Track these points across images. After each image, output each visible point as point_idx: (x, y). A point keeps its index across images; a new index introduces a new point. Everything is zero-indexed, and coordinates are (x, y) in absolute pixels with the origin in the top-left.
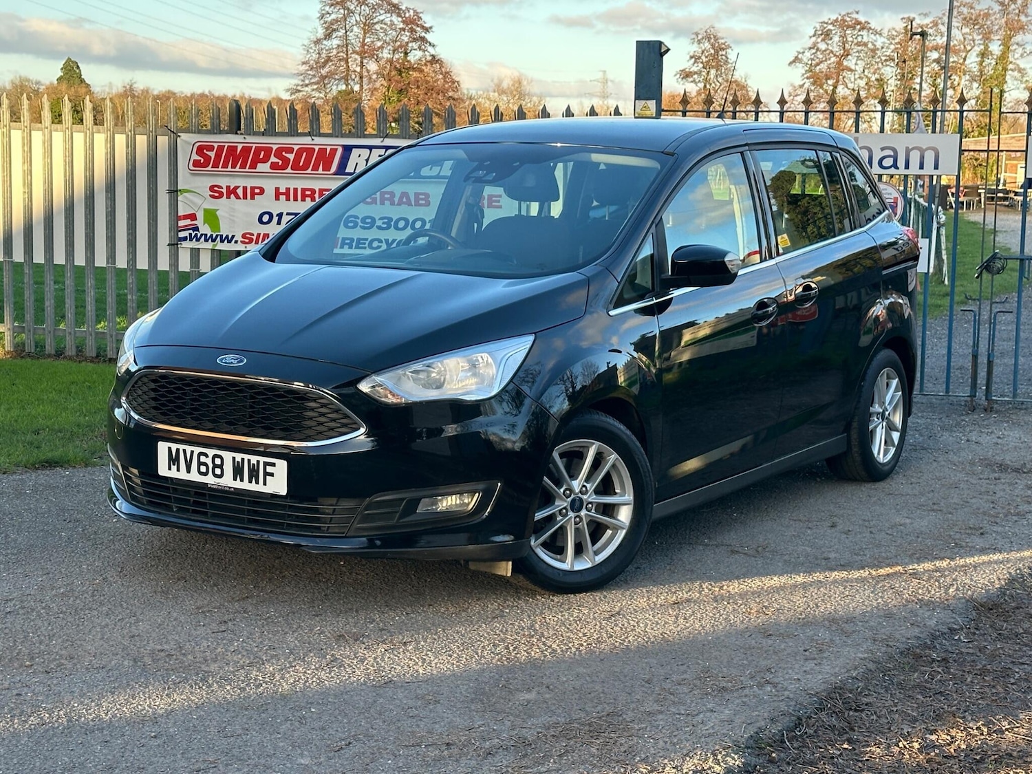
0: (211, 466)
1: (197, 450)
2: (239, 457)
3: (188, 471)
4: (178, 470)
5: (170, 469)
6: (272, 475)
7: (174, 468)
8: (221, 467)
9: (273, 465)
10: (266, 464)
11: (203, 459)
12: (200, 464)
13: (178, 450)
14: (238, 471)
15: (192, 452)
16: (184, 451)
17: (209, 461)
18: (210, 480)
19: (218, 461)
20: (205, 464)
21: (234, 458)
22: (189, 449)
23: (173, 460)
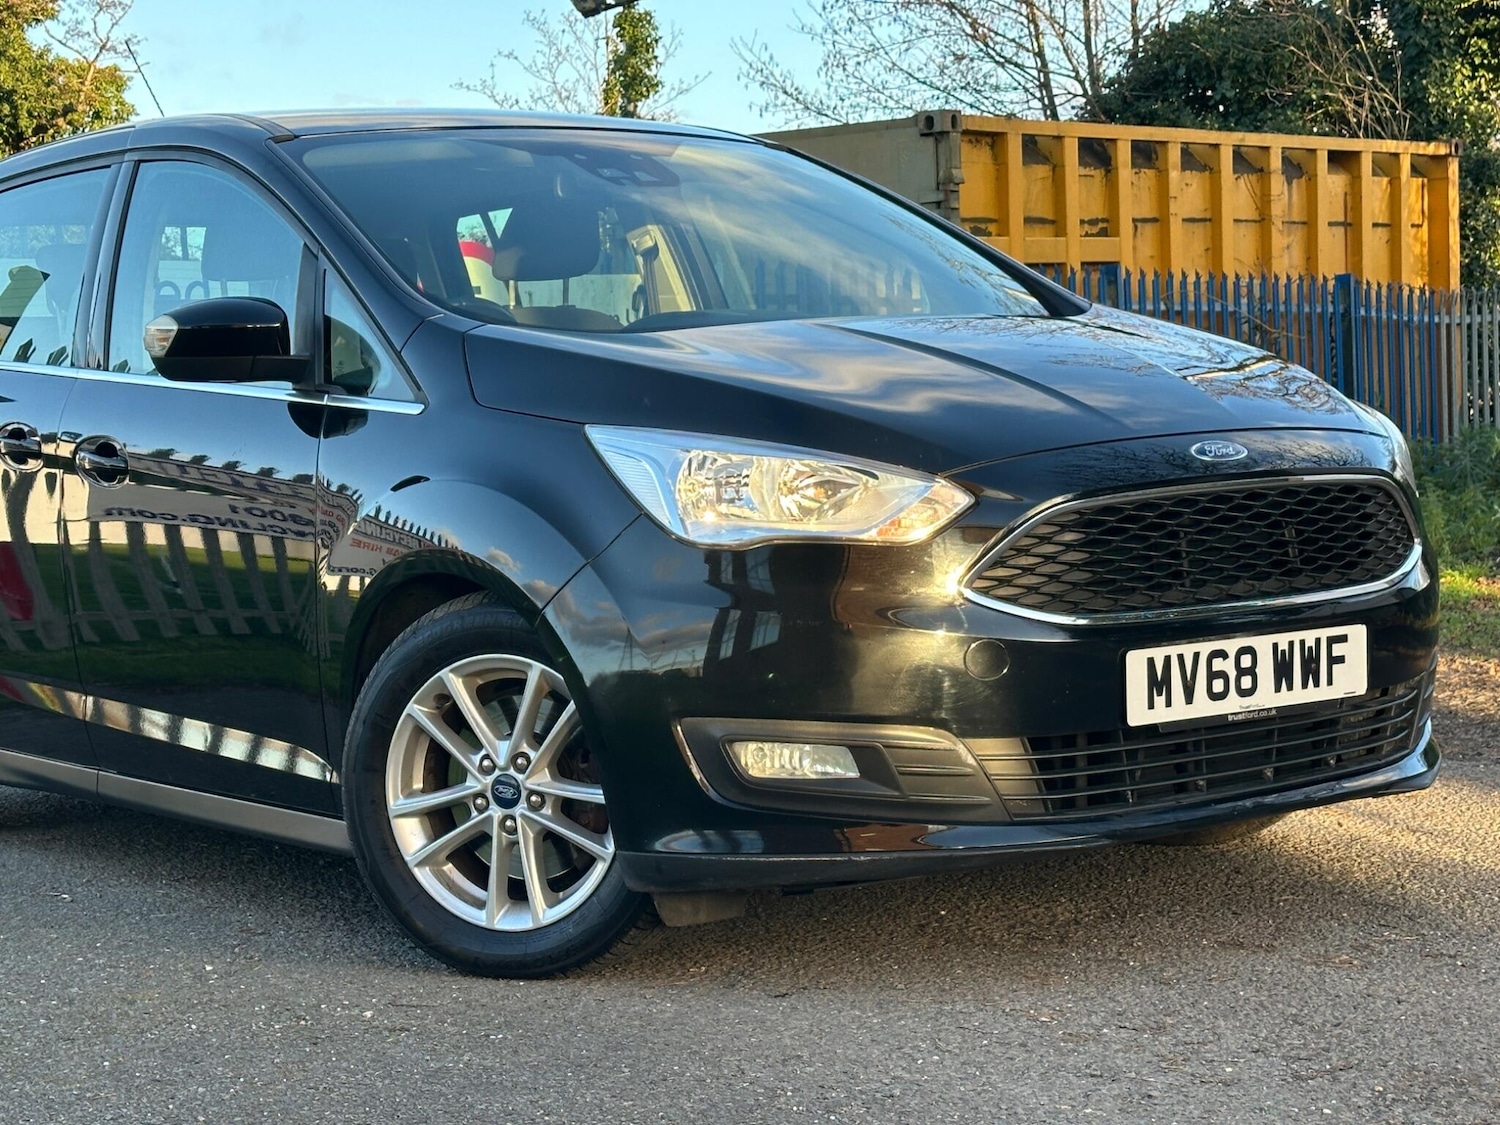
0: (1232, 674)
1: (1205, 648)
2: (1283, 639)
3: (1189, 699)
4: (1169, 704)
5: (1151, 706)
6: (1341, 660)
7: (1160, 701)
8: (1251, 671)
9: (1343, 639)
10: (1332, 641)
11: (1218, 664)
12: (1212, 675)
13: (1168, 659)
14: (1283, 671)
15: (1197, 655)
16: (1181, 657)
17: (1228, 666)
18: (1233, 705)
19: (1246, 661)
20: (1223, 675)
21: (1275, 646)
22: (1188, 650)
23: (1158, 684)
